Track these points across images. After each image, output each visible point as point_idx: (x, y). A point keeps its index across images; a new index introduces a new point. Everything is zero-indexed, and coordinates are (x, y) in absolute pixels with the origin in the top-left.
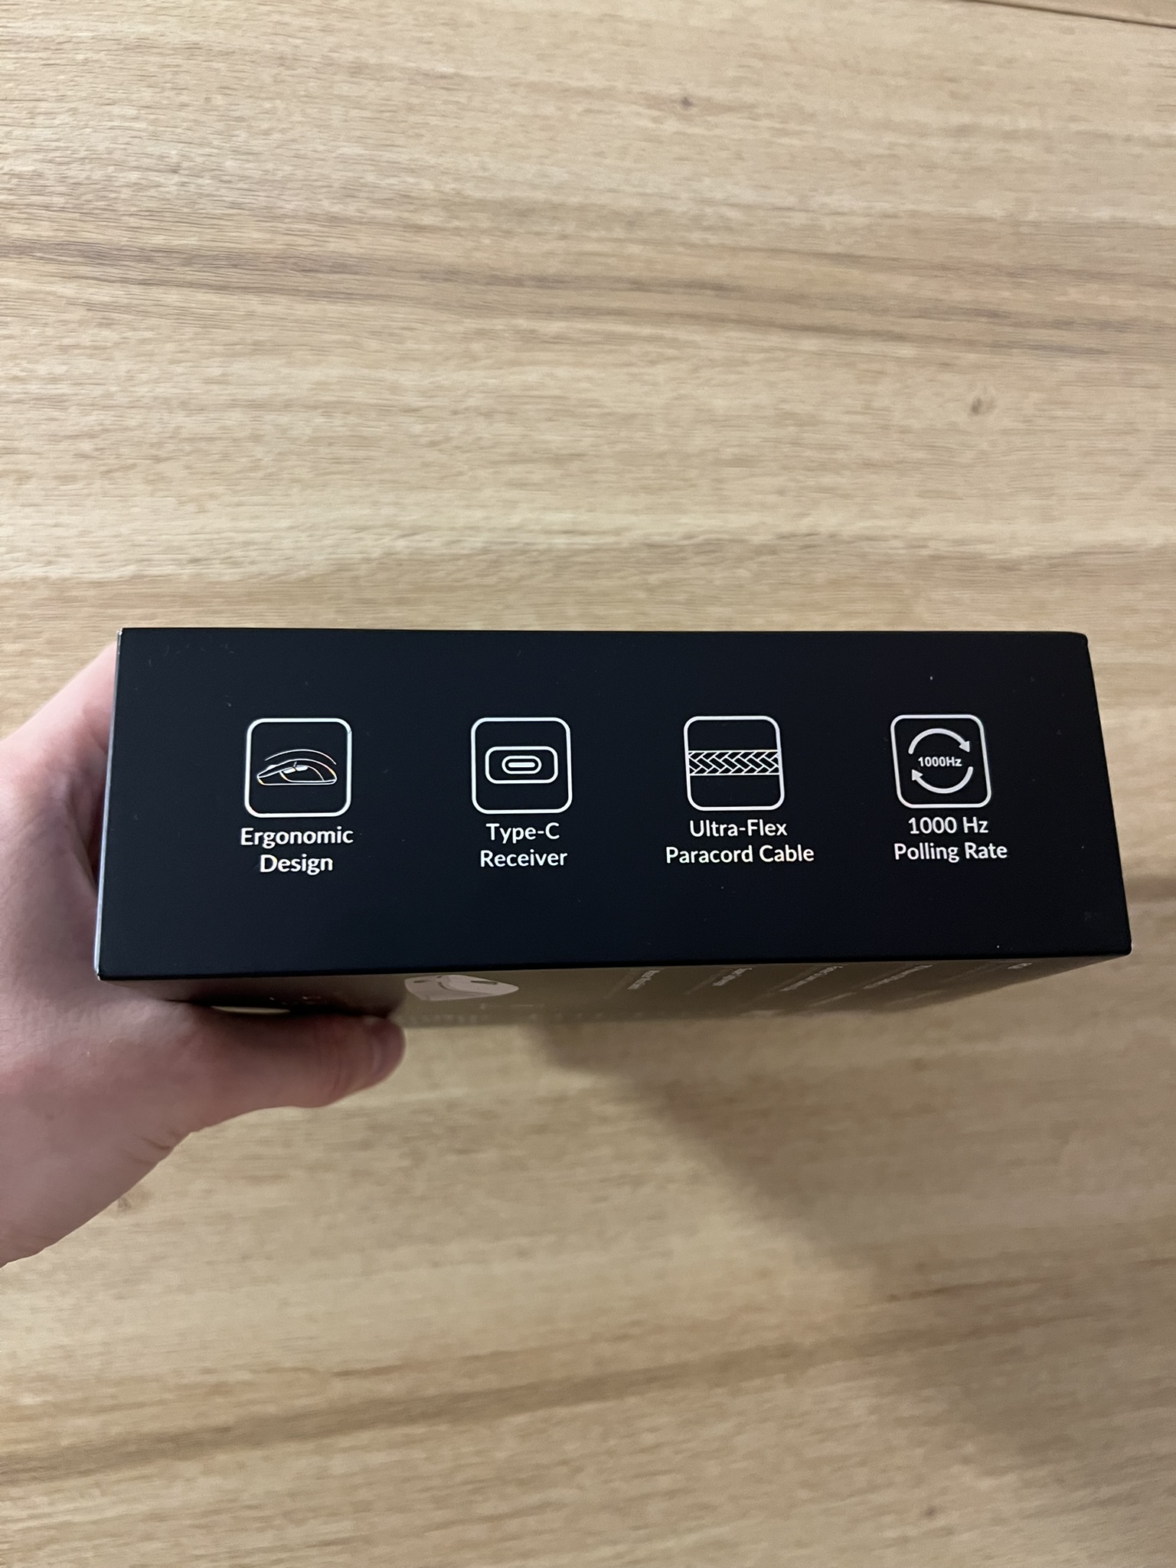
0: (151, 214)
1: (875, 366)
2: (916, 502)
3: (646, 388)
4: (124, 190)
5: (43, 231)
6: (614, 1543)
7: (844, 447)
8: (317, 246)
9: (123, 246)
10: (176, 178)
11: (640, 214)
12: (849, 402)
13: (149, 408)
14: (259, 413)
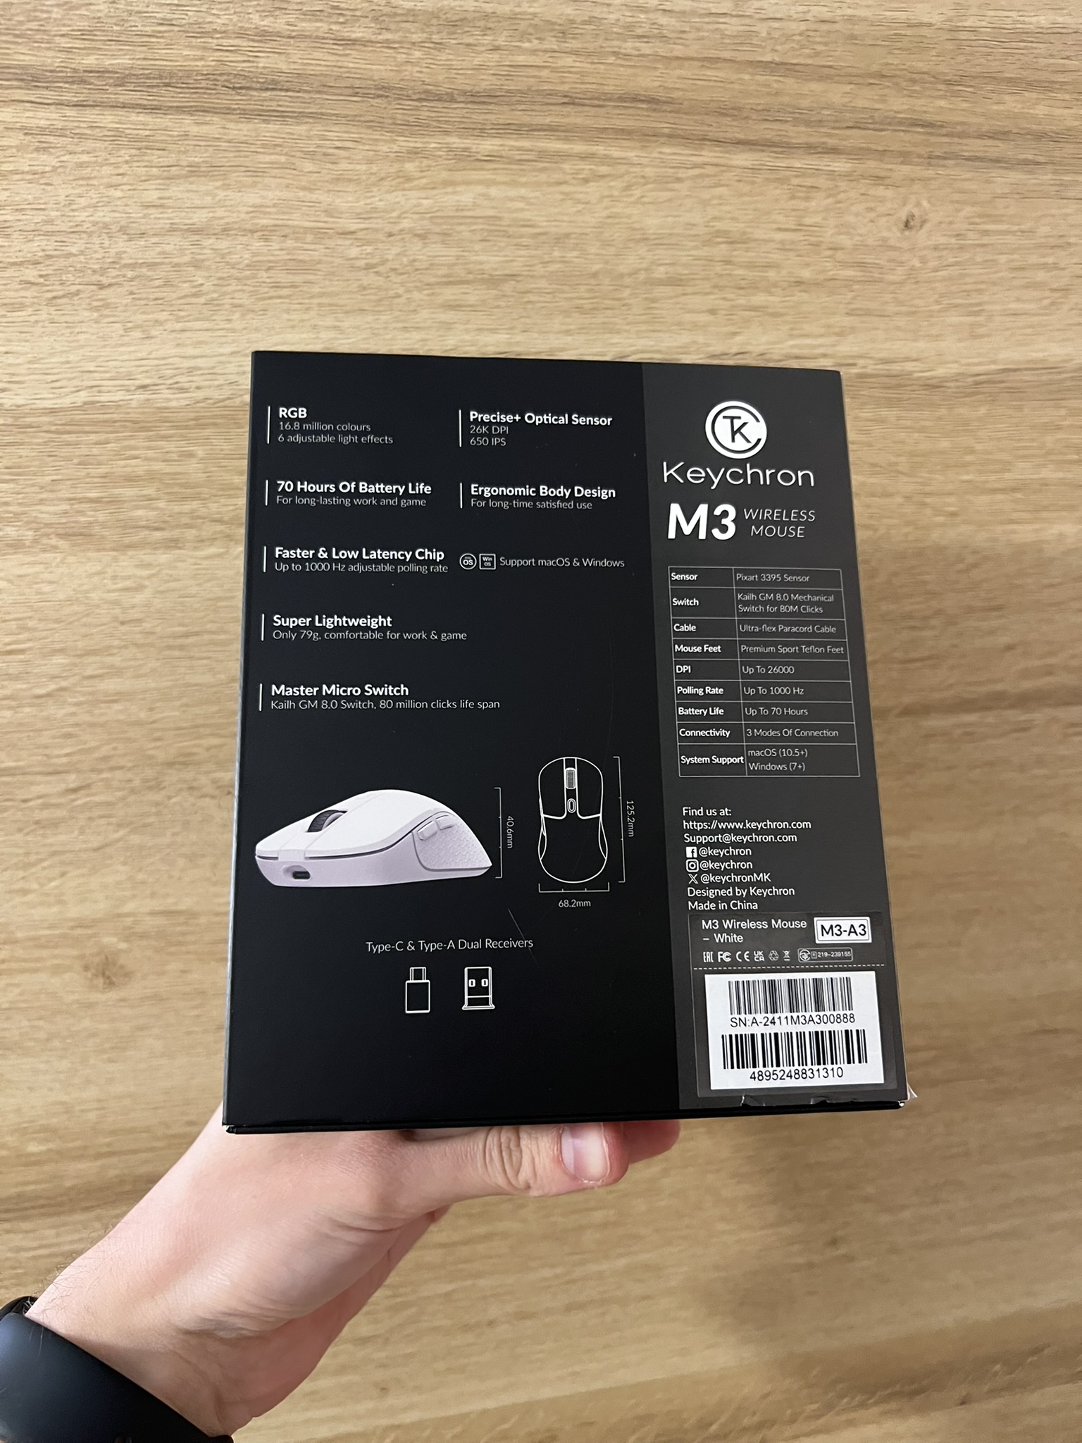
0: (84, 34)
1: (809, 182)
2: (847, 321)
3: (580, 207)
4: (55, 10)
7: (775, 266)
8: (249, 61)
9: (57, 67)
11: (572, 22)
12: (781, 218)
13: (90, 234)
14: (196, 237)
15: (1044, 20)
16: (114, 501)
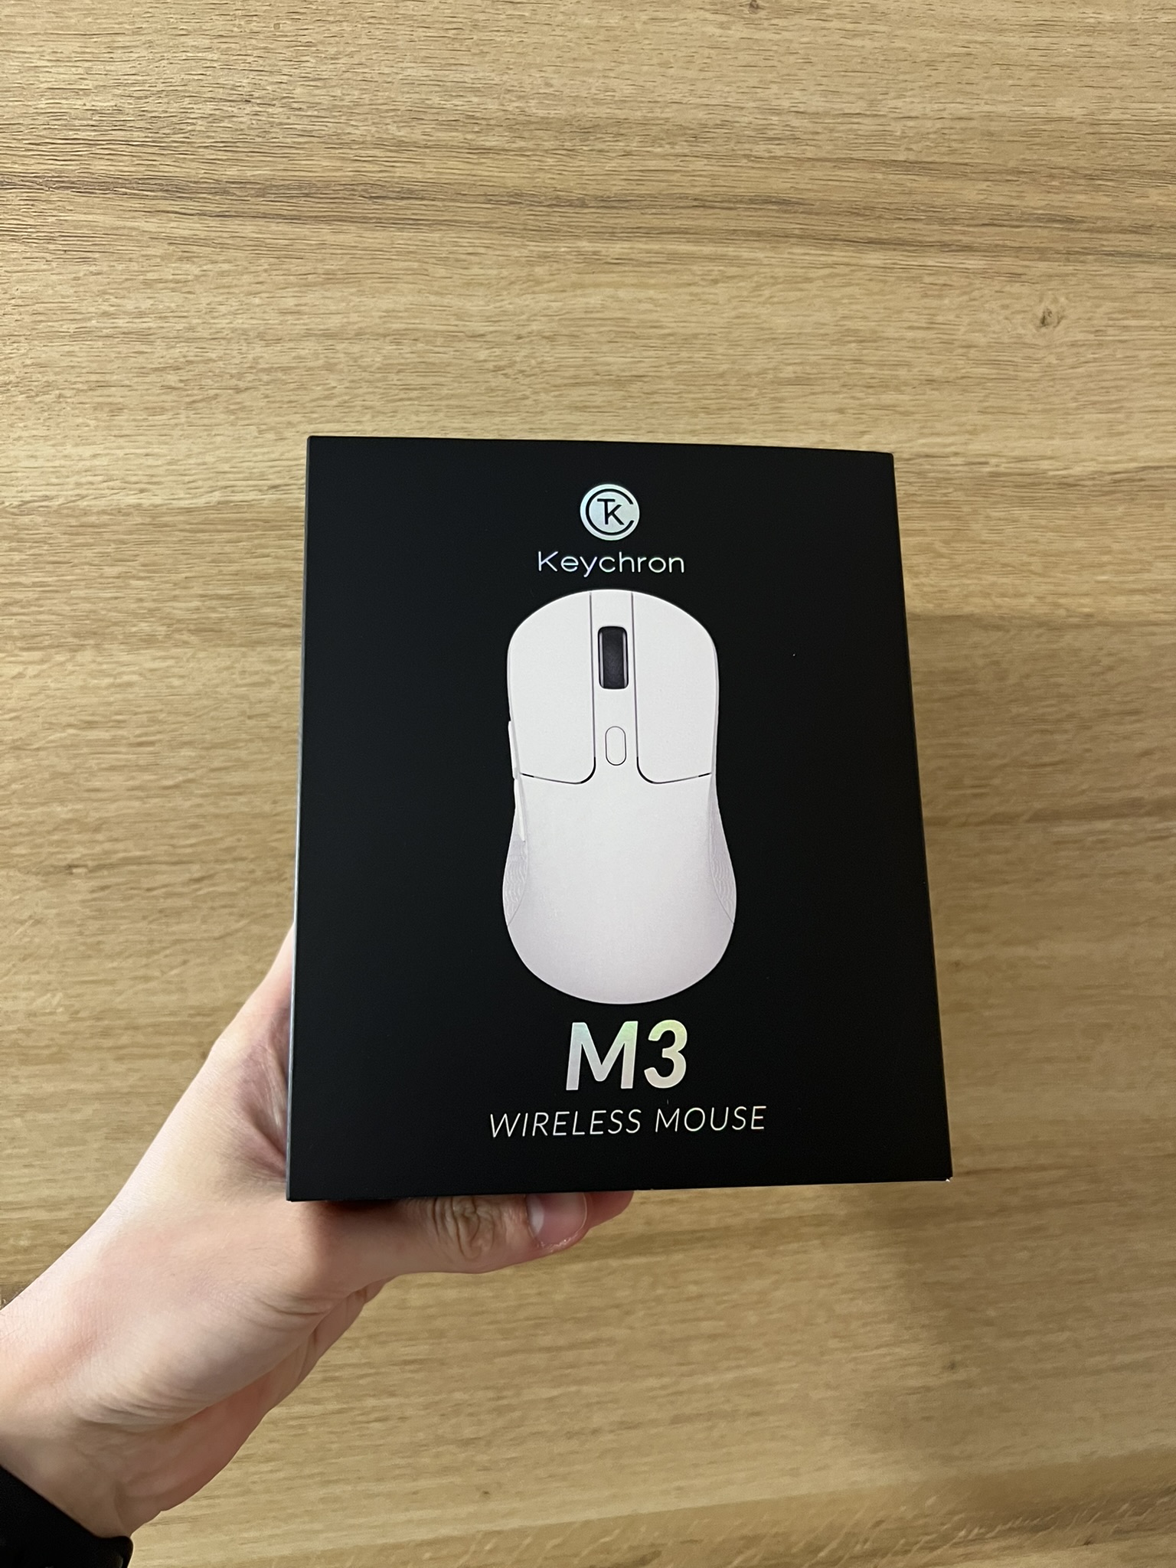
0: (227, 146)
1: (942, 280)
2: (981, 420)
3: (709, 307)
4: (200, 122)
5: (125, 167)
6: (661, 1375)
7: (908, 365)
8: (386, 171)
9: (202, 178)
10: (248, 109)
11: (705, 126)
12: (913, 317)
13: (229, 340)
14: (330, 342)
16: (245, 598)
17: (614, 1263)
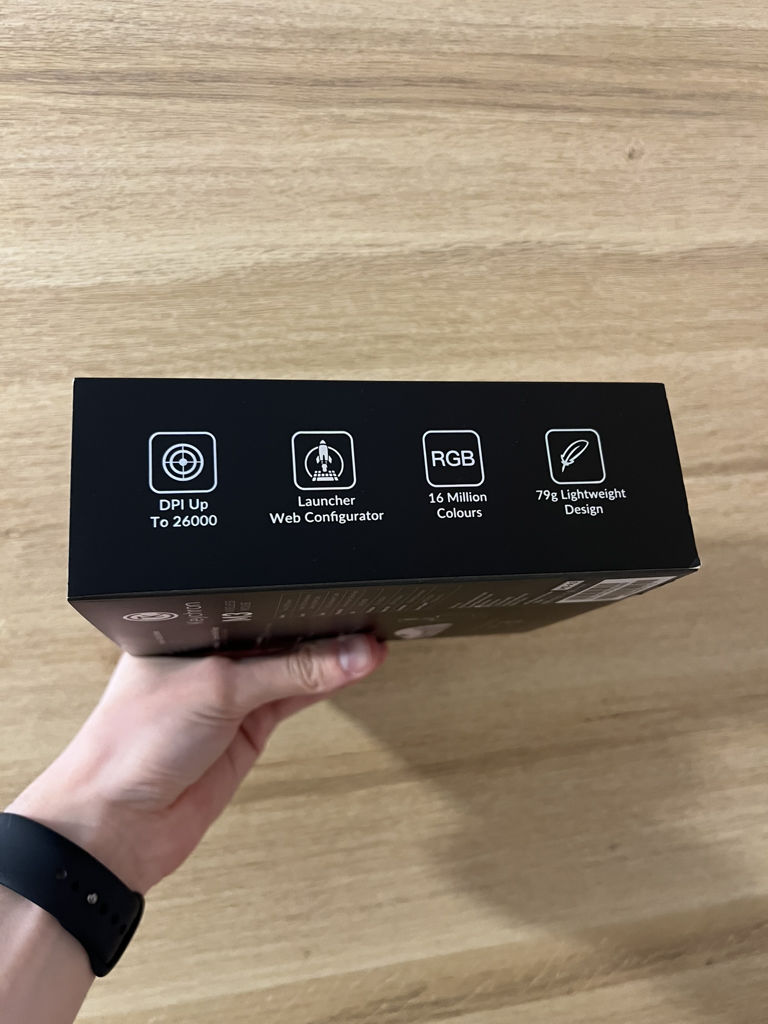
0: (98, 49)
1: (565, 130)
2: (593, 219)
3: (416, 150)
4: (80, 34)
5: (31, 64)
7: (545, 184)
8: (202, 64)
9: (82, 70)
10: (112, 25)
11: (409, 33)
12: (548, 154)
13: (104, 175)
14: (172, 176)
15: (714, 22)
16: (120, 346)
17: (386, 788)
